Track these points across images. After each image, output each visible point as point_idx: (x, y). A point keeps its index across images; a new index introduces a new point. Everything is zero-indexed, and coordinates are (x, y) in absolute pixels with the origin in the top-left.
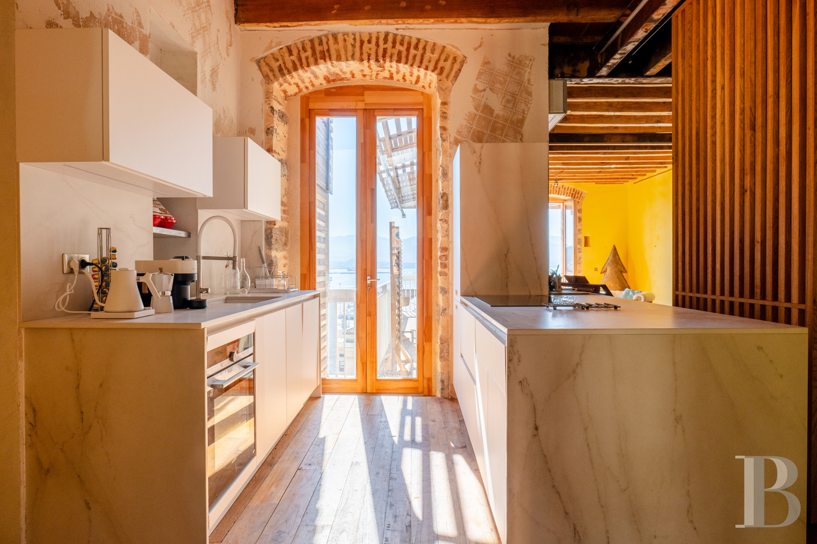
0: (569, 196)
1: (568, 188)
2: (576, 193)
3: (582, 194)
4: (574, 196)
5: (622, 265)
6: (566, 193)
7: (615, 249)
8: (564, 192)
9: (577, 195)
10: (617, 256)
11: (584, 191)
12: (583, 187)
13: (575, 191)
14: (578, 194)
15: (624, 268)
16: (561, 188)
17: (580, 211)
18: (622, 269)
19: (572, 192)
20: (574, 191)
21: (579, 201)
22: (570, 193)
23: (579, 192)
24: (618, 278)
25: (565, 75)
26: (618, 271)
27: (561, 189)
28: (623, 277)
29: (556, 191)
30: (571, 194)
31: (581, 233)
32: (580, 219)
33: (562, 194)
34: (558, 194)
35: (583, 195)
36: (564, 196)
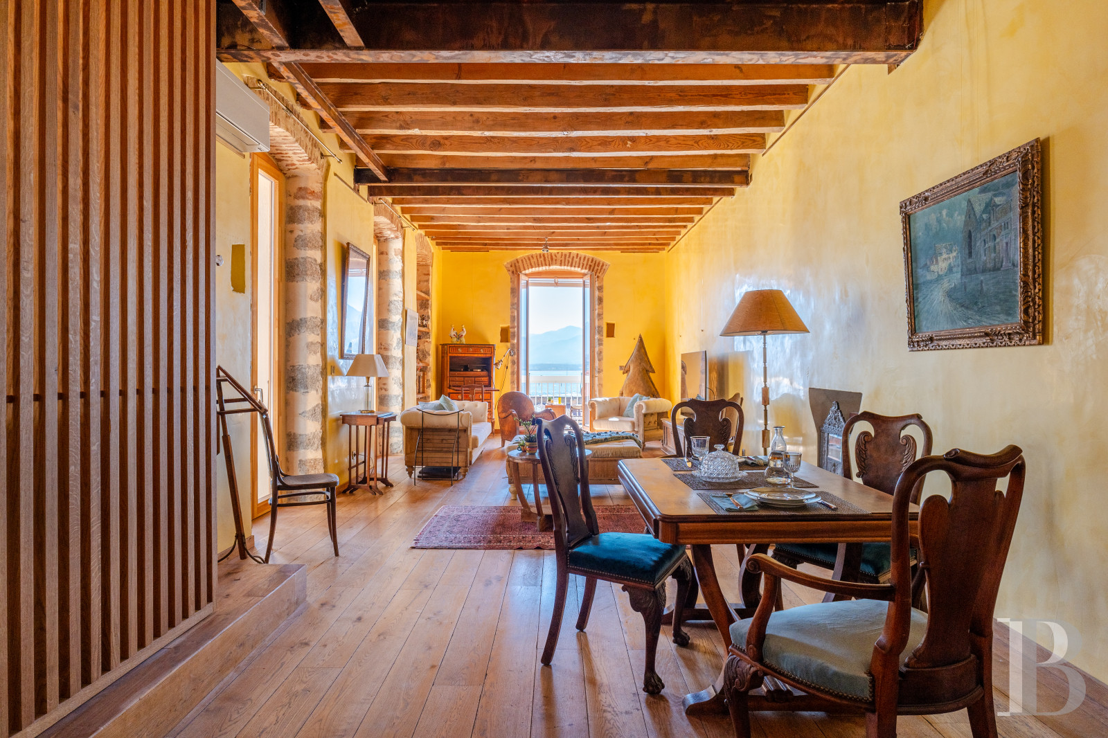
0: (586, 269)
1: (585, 258)
2: (595, 264)
3: (603, 265)
4: (592, 268)
5: (649, 361)
6: (581, 265)
7: (641, 340)
8: (579, 264)
9: (596, 268)
10: (643, 350)
11: (607, 262)
12: (604, 256)
13: (594, 262)
14: (598, 266)
15: (651, 366)
16: (575, 257)
17: (600, 289)
18: (648, 368)
19: (589, 263)
20: (592, 262)
21: (599, 275)
22: (587, 264)
23: (599, 263)
24: (643, 379)
25: (238, 47)
26: (643, 370)
27: (575, 259)
28: (650, 378)
29: (569, 262)
30: (588, 266)
31: (602, 318)
32: (600, 300)
33: (577, 265)
34: (571, 266)
35: (604, 267)
36: (580, 269)
